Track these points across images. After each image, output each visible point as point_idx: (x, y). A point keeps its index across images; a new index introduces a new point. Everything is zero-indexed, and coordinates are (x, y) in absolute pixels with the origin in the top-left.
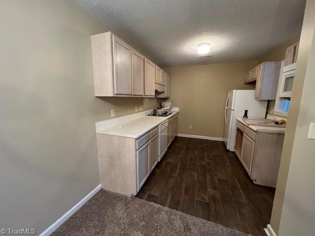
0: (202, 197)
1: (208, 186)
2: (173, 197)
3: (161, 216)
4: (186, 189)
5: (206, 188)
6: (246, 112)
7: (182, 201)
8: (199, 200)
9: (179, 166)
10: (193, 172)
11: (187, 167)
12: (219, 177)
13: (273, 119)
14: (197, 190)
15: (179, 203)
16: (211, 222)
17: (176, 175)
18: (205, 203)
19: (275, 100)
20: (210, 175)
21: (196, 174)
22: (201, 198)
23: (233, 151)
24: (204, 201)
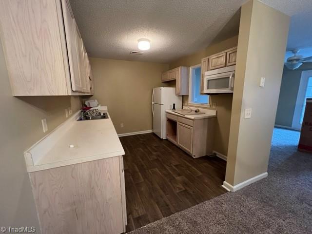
0: (178, 187)
1: (174, 176)
2: (158, 203)
3: (167, 231)
4: (162, 189)
5: (174, 178)
6: (174, 105)
7: (168, 202)
8: (178, 192)
9: (137, 170)
10: (154, 169)
11: (145, 167)
12: (174, 164)
13: (189, 109)
14: (169, 184)
15: (167, 205)
16: (200, 204)
17: (142, 179)
18: (184, 191)
19: (188, 96)
20: (168, 165)
21: (157, 170)
22: (178, 189)
23: (165, 138)
24: (182, 190)
